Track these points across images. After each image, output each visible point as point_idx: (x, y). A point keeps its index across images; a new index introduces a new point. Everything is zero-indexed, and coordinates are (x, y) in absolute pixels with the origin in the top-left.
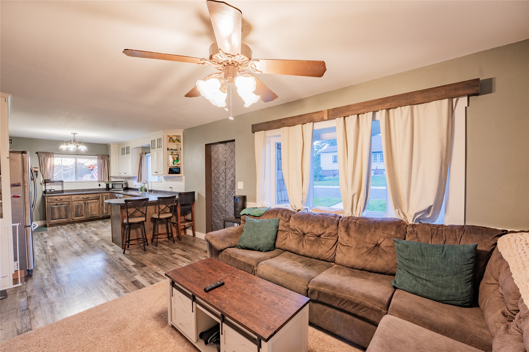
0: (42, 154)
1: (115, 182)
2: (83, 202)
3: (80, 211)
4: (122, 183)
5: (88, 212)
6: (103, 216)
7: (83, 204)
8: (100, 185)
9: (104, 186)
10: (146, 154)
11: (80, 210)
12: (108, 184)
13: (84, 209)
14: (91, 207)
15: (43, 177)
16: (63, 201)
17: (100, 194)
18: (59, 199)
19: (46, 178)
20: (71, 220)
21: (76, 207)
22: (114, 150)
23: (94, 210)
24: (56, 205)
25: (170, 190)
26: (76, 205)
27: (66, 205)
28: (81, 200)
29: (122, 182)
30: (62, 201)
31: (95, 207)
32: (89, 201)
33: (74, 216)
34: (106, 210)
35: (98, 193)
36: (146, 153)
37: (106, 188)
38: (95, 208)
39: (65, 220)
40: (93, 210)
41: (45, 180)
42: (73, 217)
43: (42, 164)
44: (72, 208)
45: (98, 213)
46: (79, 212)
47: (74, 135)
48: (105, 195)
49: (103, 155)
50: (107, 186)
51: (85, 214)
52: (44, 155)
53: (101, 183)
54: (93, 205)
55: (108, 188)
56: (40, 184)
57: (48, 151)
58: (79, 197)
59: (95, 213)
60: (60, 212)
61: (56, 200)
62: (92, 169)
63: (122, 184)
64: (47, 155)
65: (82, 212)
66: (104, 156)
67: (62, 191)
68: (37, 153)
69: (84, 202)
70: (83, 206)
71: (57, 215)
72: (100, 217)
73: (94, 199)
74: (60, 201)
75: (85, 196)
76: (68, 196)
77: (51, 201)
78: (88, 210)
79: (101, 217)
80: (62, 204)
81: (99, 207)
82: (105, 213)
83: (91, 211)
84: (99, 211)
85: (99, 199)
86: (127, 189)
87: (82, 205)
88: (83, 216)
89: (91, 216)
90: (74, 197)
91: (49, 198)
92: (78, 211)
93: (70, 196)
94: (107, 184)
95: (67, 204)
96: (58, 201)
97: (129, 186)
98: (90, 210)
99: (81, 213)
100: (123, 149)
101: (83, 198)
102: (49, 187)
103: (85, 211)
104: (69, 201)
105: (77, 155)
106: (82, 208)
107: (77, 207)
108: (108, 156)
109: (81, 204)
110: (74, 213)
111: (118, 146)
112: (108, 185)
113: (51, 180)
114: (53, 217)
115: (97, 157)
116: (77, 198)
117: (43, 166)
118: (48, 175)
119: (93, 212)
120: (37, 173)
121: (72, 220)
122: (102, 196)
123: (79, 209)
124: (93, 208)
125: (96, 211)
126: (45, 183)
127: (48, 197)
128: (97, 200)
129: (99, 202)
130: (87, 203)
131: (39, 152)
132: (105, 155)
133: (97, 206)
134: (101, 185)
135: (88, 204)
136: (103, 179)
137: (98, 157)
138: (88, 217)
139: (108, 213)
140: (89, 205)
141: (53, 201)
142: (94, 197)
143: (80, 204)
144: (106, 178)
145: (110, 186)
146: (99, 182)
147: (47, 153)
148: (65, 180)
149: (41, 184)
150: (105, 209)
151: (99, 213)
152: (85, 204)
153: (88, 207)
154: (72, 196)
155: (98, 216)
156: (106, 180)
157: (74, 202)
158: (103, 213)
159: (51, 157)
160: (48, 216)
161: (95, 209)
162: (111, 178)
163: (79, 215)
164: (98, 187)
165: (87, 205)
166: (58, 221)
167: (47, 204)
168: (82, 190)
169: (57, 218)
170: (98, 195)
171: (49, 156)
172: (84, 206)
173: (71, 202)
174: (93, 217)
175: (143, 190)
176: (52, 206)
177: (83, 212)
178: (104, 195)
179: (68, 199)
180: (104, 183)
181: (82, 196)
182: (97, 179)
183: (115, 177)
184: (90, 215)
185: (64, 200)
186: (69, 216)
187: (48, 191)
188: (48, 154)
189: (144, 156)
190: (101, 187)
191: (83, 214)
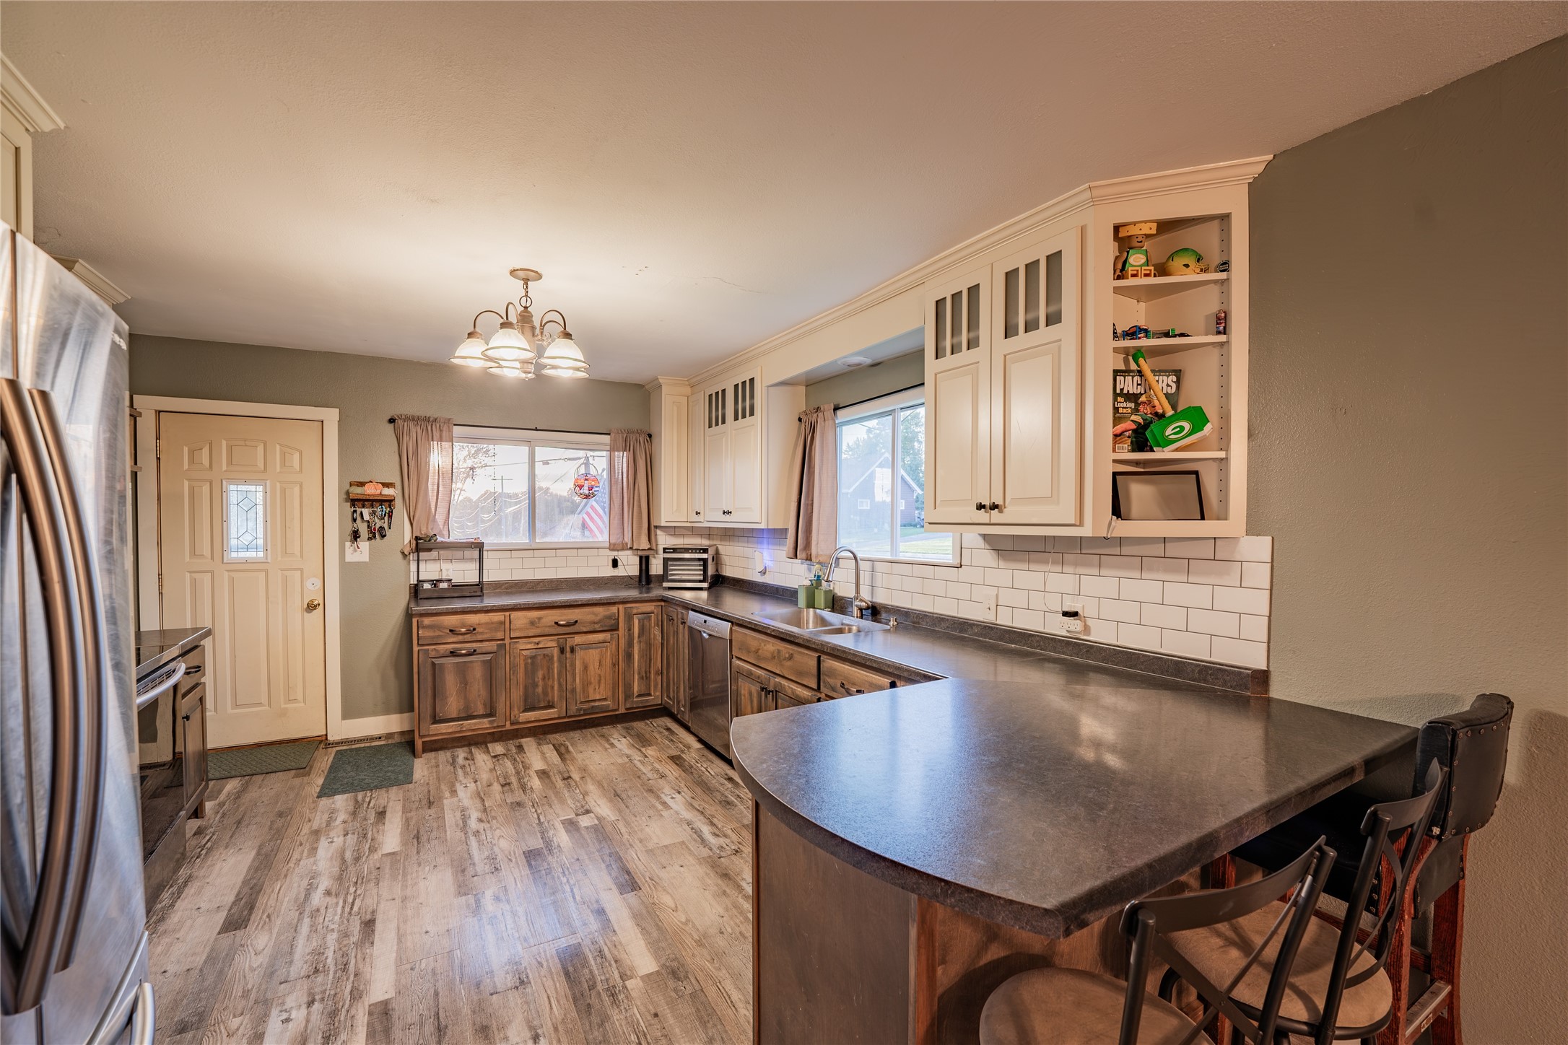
0: (411, 423)
1: (675, 550)
2: (554, 644)
3: (541, 683)
4: (705, 556)
5: (573, 691)
6: (628, 706)
7: (556, 652)
8: (615, 563)
9: (630, 566)
10: (839, 412)
11: (544, 678)
12: (647, 558)
13: (560, 674)
14: (586, 668)
15: (412, 524)
16: (480, 637)
17: (621, 607)
18: (463, 630)
19: (424, 531)
20: (508, 723)
21: (526, 665)
22: (675, 408)
23: (597, 678)
24: (453, 654)
25: (1060, 627)
26: (526, 657)
27: (488, 657)
28: (547, 631)
29: (705, 551)
30: (474, 638)
31: (600, 665)
32: (578, 639)
33: (519, 709)
34: (641, 678)
35: (614, 603)
36: (836, 409)
37: (640, 576)
38: (599, 672)
39: (484, 724)
40: (594, 680)
41: (417, 538)
42: (516, 711)
43: (411, 466)
44: (513, 667)
45: (610, 694)
46: (540, 690)
47: (526, 281)
48: (640, 611)
49: (630, 432)
50: (644, 567)
51: (560, 697)
52: (416, 430)
53: (620, 553)
54: (593, 655)
55: (645, 578)
56: (400, 556)
57: (432, 413)
58: (540, 619)
59: (600, 694)
60: (466, 685)
61: (451, 631)
62: (587, 492)
63: (705, 561)
64: (429, 428)
65: (549, 690)
66: (633, 437)
67: (478, 589)
68: (392, 421)
69: (558, 641)
70: (553, 664)
71: (453, 705)
72: (617, 710)
73: (597, 627)
74: (468, 637)
75: (564, 616)
76: (498, 617)
77: (433, 638)
78: (574, 680)
79: (622, 710)
80: (474, 653)
81: (615, 664)
82: (639, 696)
83: (586, 684)
84: (615, 686)
85: (617, 629)
86: (719, 583)
87: (553, 656)
88: (552, 707)
89: (585, 706)
90: (520, 619)
91: (427, 621)
92: (535, 685)
93: (507, 614)
94: (641, 558)
95: (495, 649)
96: (460, 638)
97: (728, 572)
98: (582, 681)
99: (545, 693)
100: (717, 399)
101: (556, 623)
102: (431, 569)
103: (560, 685)
104: (499, 635)
105: (536, 429)
106: (550, 669)
107: (533, 664)
108: (650, 436)
109: (546, 652)
110: (517, 694)
111: (688, 390)
112: (645, 562)
113: (440, 539)
114: (437, 710)
115: (606, 439)
116: (532, 623)
117: (411, 474)
118: (430, 518)
119: (591, 690)
120: (390, 506)
121: (512, 724)
122: (629, 618)
123: (540, 674)
124: (594, 669)
125: (602, 685)
126: (418, 549)
127: (420, 619)
128: (607, 636)
129: (614, 643)
130: (568, 649)
131: (400, 417)
132: (639, 432)
133: (608, 661)
134: (620, 563)
135: (572, 650)
136: (628, 539)
137: (614, 441)
138: (573, 709)
139: (649, 694)
140: (580, 654)
141: (438, 637)
142: (597, 619)
143: (540, 652)
144: (639, 535)
145: (656, 568)
146: (613, 547)
147: (427, 420)
148: (488, 541)
149: (404, 555)
150: (636, 677)
151: (613, 696)
152: (562, 651)
153: (573, 665)
154: (515, 615)
155: (611, 708)
156: (639, 544)
157: (522, 645)
158: (628, 696)
159: (441, 439)
160: (423, 702)
161: (600, 676)
162: (659, 532)
163: (539, 701)
164: (609, 572)
165: (568, 655)
166: (459, 729)
167: (416, 648)
168: (551, 581)
169: (454, 715)
170: (614, 609)
171: (436, 434)
172: (560, 660)
173: (507, 641)
174: (593, 710)
175: (820, 599)
176: (437, 661)
177: (553, 687)
178: (635, 611)
179: (496, 630)
180: (629, 552)
181: (550, 617)
182: (602, 537)
183: (673, 530)
184: (582, 703)
185: (483, 633)
186: (501, 707)
187: (427, 586)
188: (434, 427)
189: (829, 423)
190: (620, 572)
191: (553, 697)
